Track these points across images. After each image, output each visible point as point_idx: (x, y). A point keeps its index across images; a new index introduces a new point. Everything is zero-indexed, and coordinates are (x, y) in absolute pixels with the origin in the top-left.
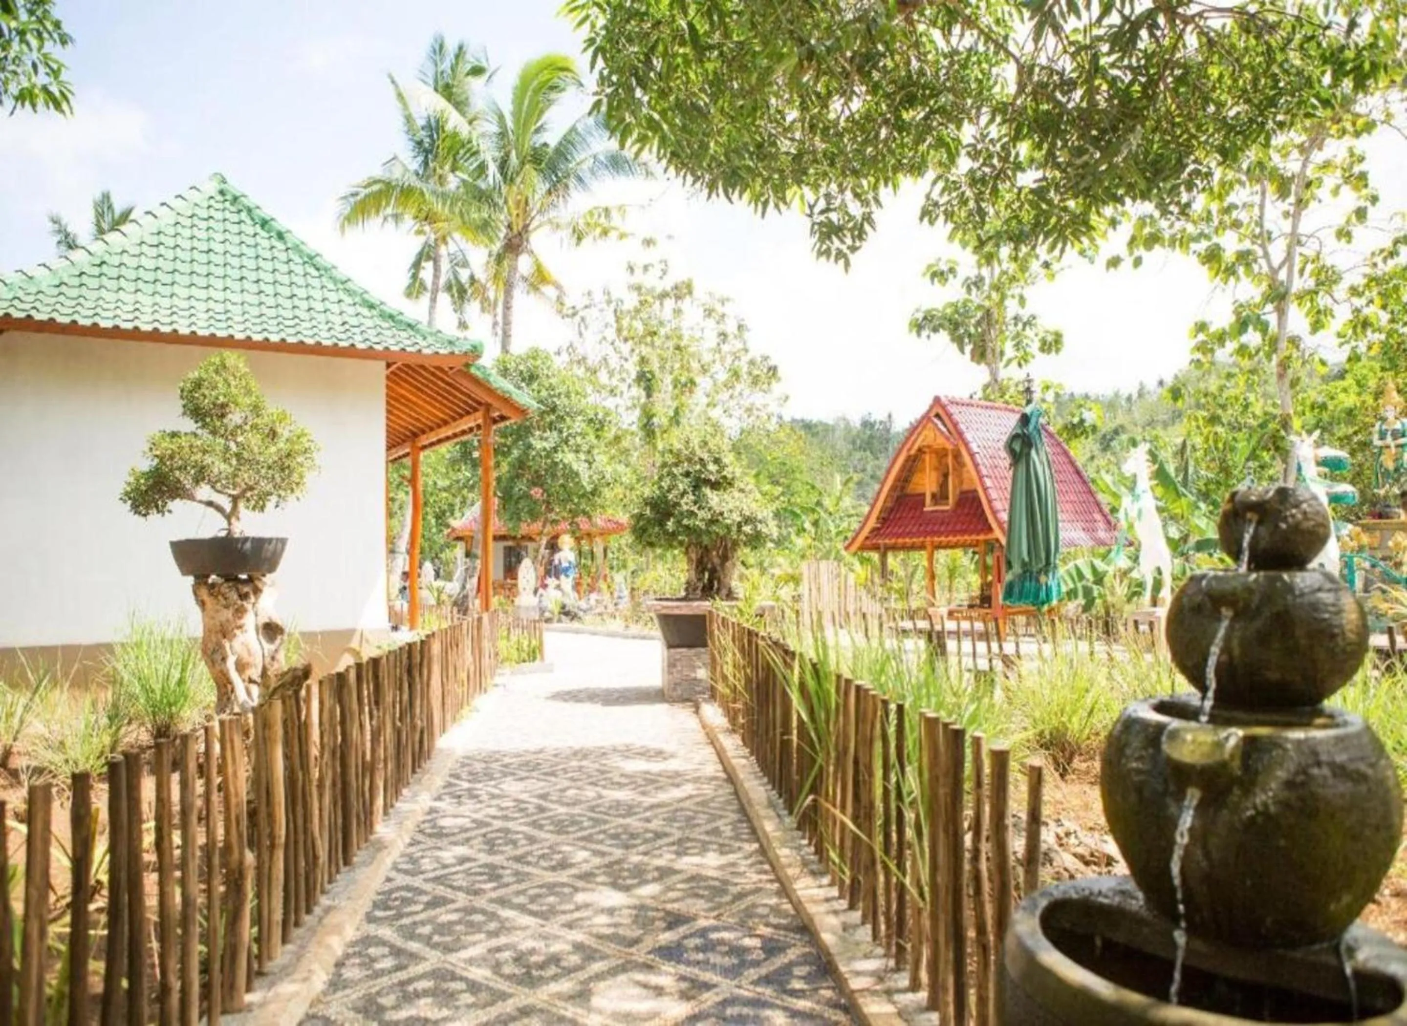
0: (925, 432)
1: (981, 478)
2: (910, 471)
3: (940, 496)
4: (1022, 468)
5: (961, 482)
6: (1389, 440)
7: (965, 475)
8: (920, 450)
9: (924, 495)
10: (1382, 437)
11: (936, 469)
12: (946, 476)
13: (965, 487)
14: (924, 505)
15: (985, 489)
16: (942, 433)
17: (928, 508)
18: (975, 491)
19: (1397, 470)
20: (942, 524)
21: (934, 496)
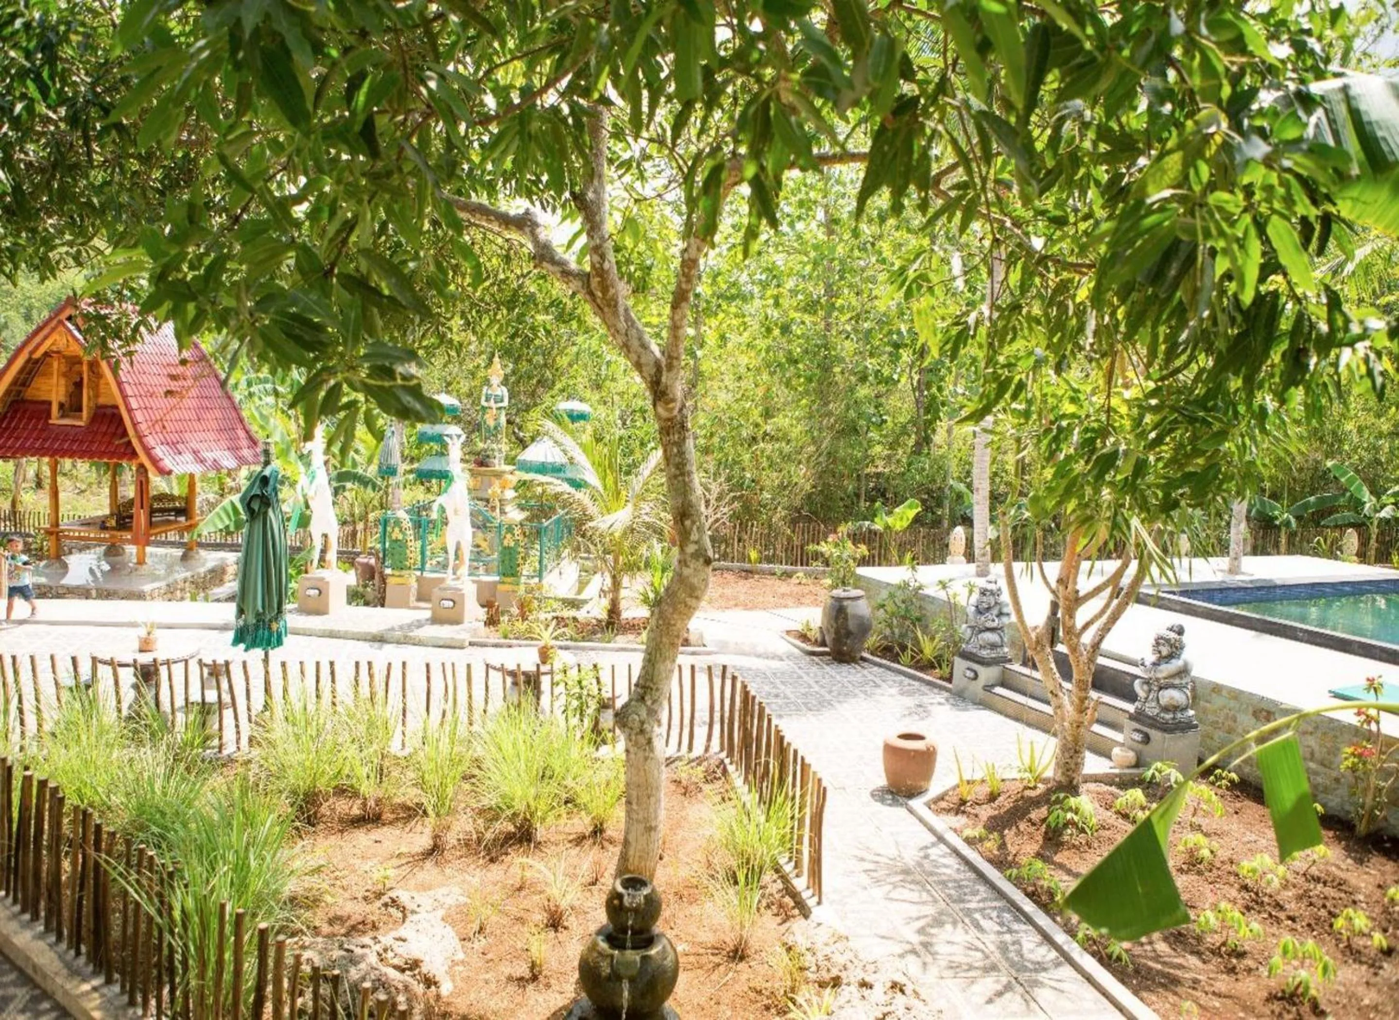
0: (55, 336)
1: (125, 397)
2: (29, 373)
3: (73, 407)
4: (258, 526)
5: (97, 396)
6: (492, 403)
7: (102, 389)
8: (46, 354)
9: (50, 403)
10: (487, 400)
11: (65, 375)
12: (79, 385)
13: (102, 401)
14: (49, 416)
15: (130, 410)
16: (77, 340)
17: (55, 419)
18: (116, 407)
19: (496, 428)
20: (74, 441)
21: (61, 406)
